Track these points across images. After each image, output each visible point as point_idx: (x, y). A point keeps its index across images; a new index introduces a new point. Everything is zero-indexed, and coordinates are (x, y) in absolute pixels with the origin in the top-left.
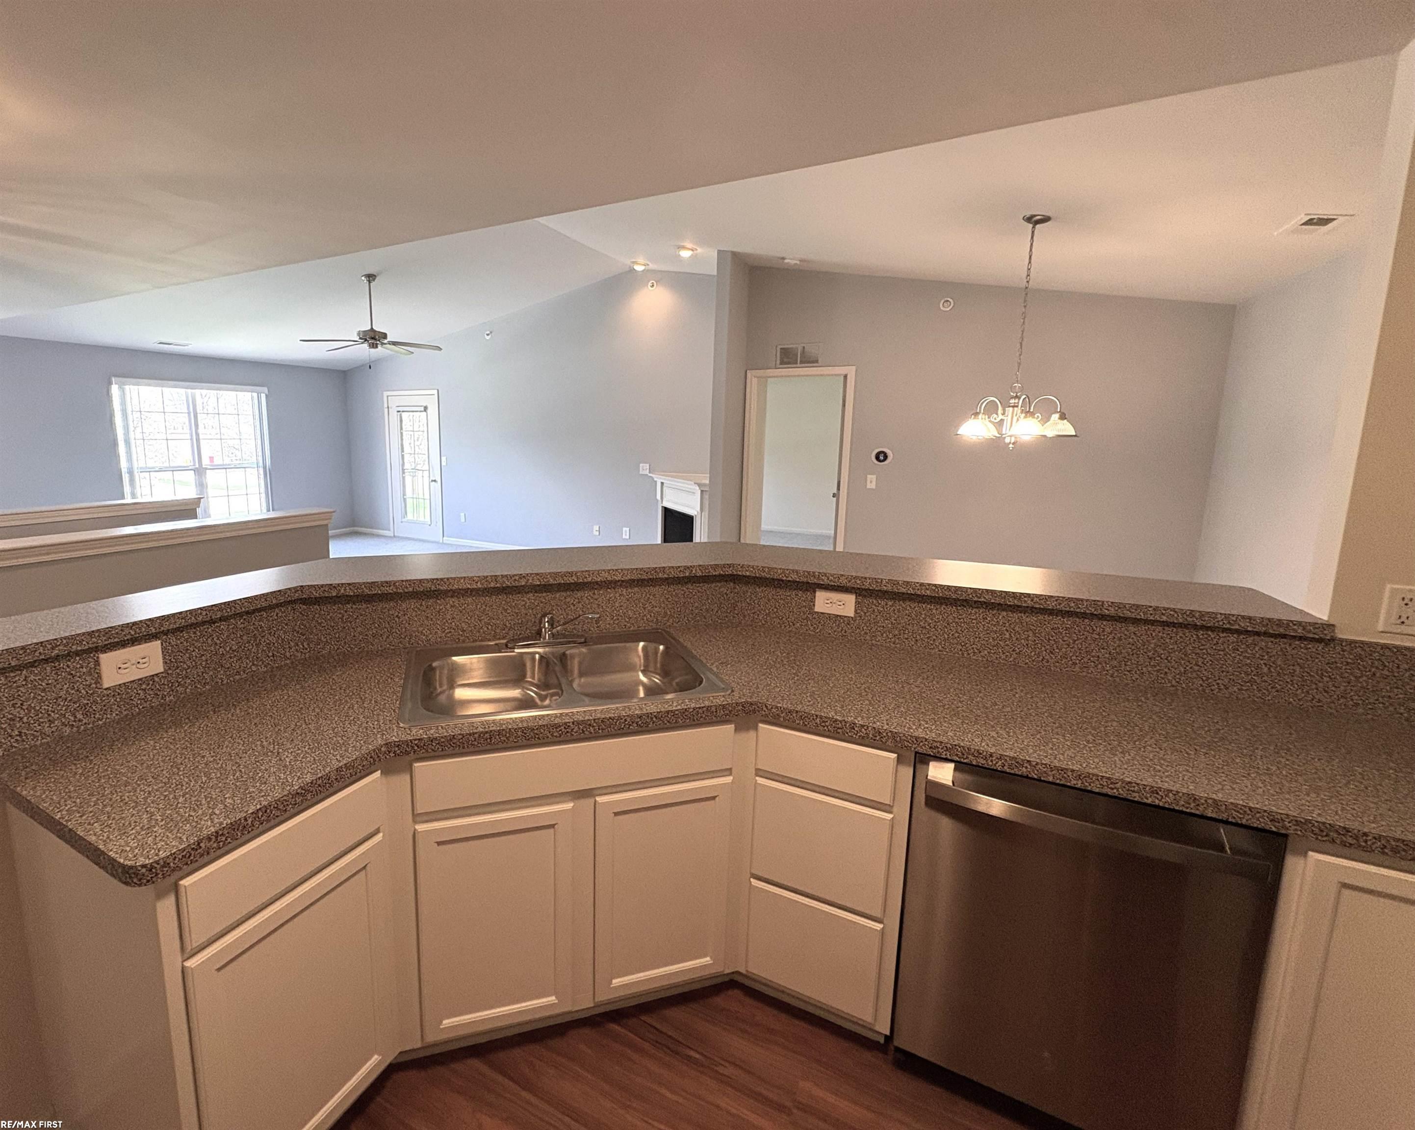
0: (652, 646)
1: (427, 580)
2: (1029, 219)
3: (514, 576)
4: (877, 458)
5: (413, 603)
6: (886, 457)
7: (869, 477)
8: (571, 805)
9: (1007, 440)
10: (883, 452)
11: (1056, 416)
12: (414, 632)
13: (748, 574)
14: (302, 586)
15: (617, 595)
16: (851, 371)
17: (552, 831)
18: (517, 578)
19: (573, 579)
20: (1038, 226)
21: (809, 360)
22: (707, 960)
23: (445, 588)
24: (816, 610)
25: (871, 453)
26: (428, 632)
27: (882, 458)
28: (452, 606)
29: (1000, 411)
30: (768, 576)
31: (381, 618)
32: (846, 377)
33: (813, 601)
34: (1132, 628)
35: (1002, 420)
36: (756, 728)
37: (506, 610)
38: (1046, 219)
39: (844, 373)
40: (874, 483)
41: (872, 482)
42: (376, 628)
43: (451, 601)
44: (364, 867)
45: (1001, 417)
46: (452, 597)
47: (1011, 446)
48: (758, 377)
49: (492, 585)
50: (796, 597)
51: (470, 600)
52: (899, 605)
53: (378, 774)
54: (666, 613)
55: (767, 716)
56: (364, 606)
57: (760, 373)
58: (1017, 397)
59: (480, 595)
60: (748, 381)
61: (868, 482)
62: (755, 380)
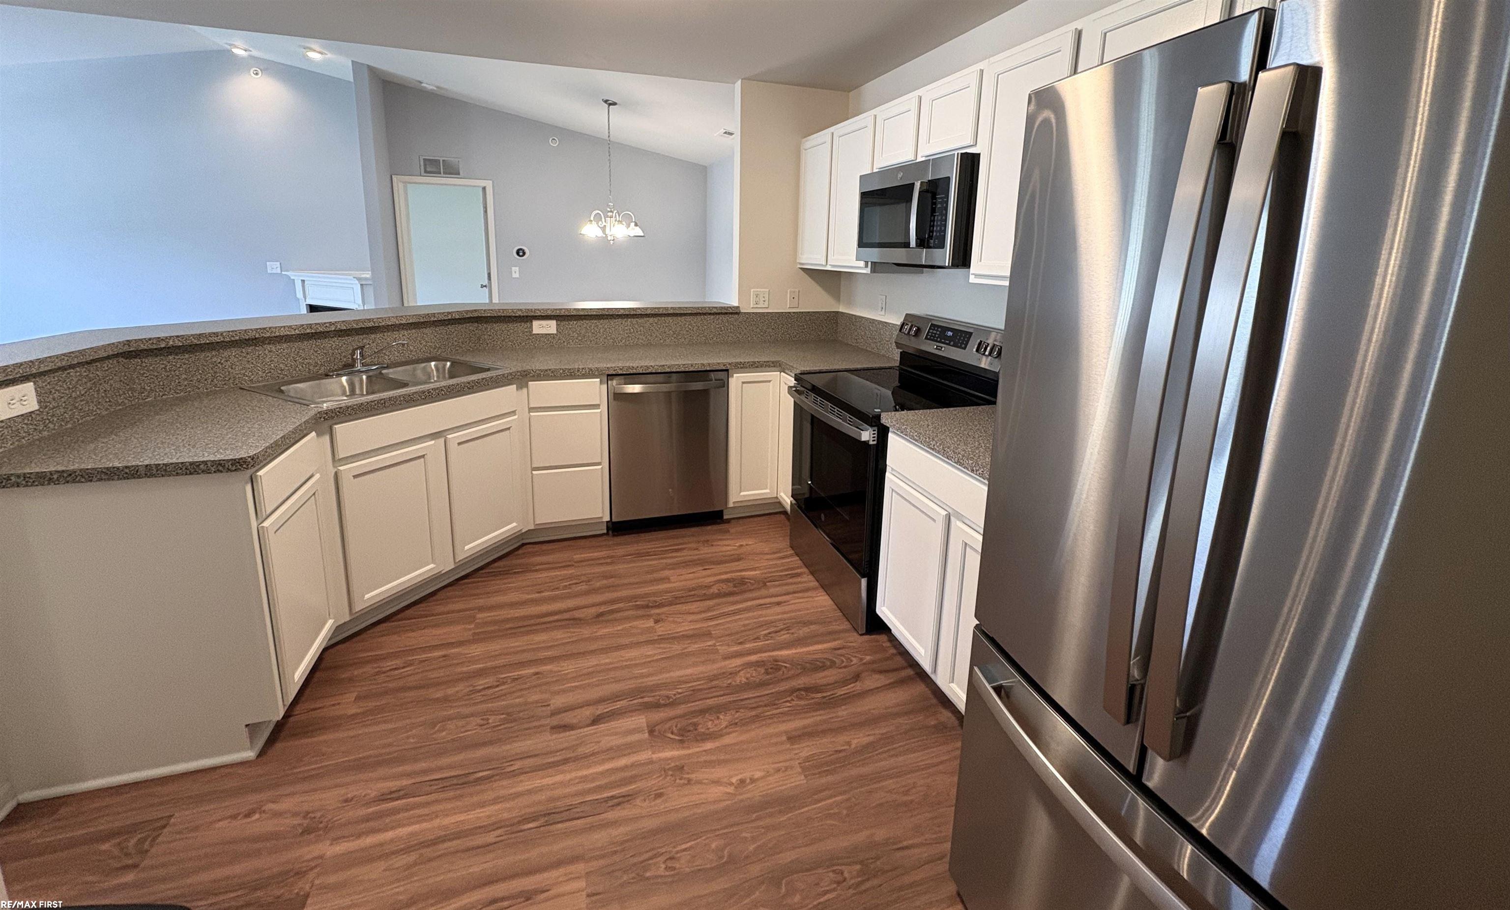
0: (441, 364)
1: (251, 330)
2: (606, 101)
3: (325, 323)
4: (518, 253)
5: (234, 351)
6: (524, 253)
7: (513, 268)
8: (433, 442)
9: (609, 238)
10: (521, 249)
11: (633, 224)
12: (237, 374)
13: (489, 315)
14: (128, 341)
15: (401, 336)
16: (488, 184)
17: (422, 460)
18: (328, 325)
19: (371, 324)
20: (611, 107)
21: (452, 171)
22: (514, 524)
23: (268, 335)
24: (534, 332)
25: (513, 248)
26: (250, 374)
27: (521, 254)
28: (270, 351)
29: (603, 220)
30: (503, 315)
31: (205, 366)
32: (484, 189)
33: (531, 327)
34: (679, 318)
35: (605, 226)
36: (527, 386)
37: (316, 352)
38: (614, 104)
39: (484, 185)
40: (518, 272)
41: (516, 272)
42: (200, 374)
43: (268, 347)
44: (314, 494)
45: (604, 224)
46: (269, 344)
47: (612, 242)
48: (403, 183)
49: (308, 331)
50: (520, 327)
51: (285, 345)
52: (580, 323)
53: (313, 434)
54: (435, 346)
55: (534, 376)
56: (187, 356)
57: (407, 178)
58: (611, 211)
59: (293, 341)
60: (395, 184)
61: (513, 272)
62: (401, 185)
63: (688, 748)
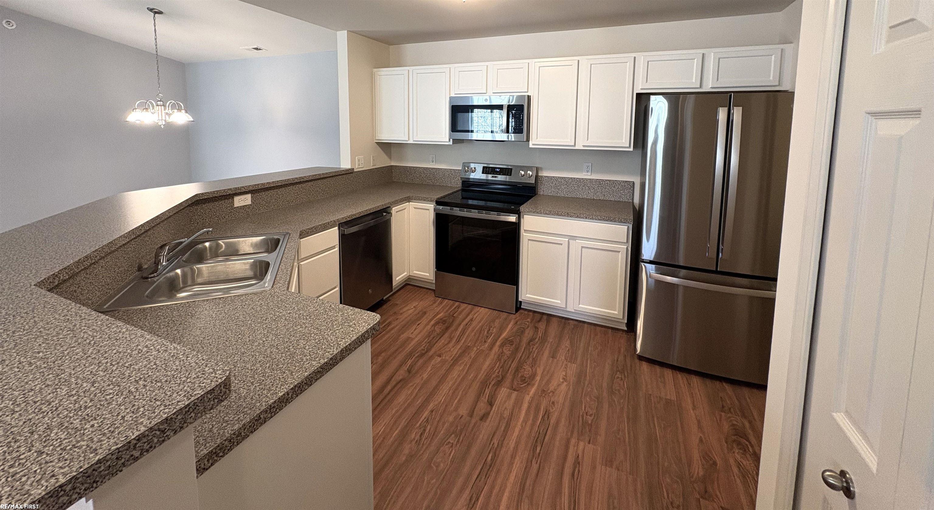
2: (151, 9)
9: (160, 123)
20: (157, 15)
24: (232, 206)
29: (154, 108)
33: (233, 202)
47: (162, 126)
50: (224, 203)
52: (267, 193)
55: (305, 234)
63: (534, 385)
